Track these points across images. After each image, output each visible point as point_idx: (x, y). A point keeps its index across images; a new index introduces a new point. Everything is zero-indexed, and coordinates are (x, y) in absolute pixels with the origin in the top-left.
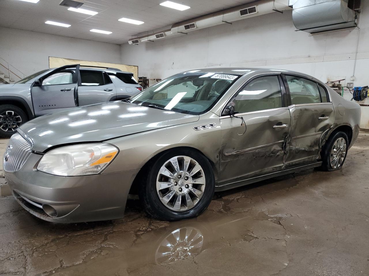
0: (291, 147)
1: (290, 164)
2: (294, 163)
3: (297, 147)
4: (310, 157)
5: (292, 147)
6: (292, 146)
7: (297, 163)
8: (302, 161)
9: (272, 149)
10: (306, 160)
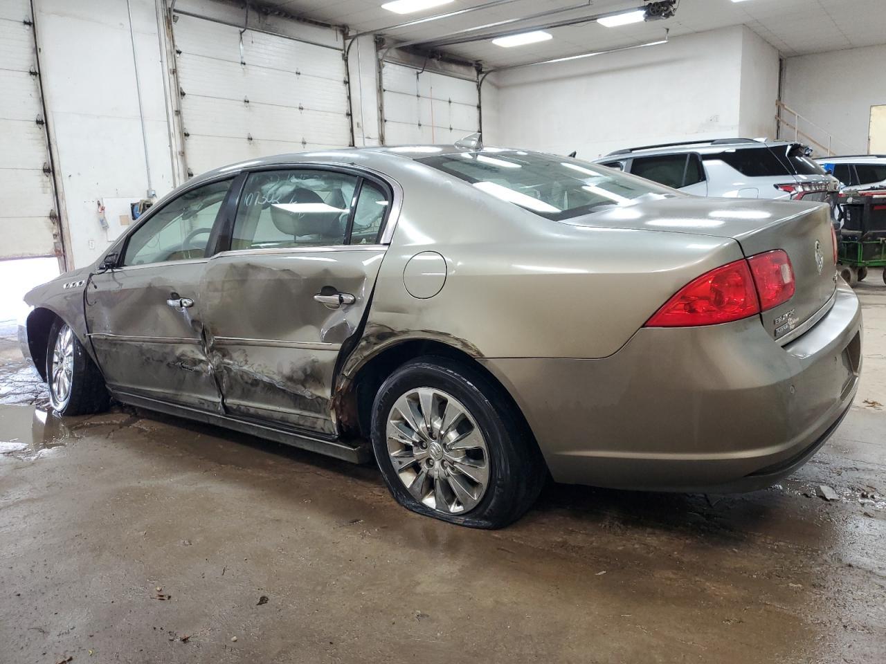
0: (226, 361)
1: (240, 408)
2: (252, 411)
3: (245, 368)
4: (306, 413)
5: (231, 362)
6: (231, 359)
7: (260, 412)
8: (281, 415)
9: (178, 353)
10: (294, 419)
